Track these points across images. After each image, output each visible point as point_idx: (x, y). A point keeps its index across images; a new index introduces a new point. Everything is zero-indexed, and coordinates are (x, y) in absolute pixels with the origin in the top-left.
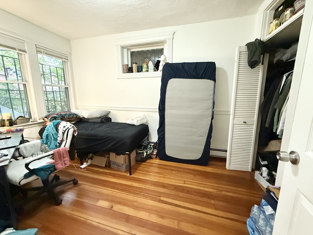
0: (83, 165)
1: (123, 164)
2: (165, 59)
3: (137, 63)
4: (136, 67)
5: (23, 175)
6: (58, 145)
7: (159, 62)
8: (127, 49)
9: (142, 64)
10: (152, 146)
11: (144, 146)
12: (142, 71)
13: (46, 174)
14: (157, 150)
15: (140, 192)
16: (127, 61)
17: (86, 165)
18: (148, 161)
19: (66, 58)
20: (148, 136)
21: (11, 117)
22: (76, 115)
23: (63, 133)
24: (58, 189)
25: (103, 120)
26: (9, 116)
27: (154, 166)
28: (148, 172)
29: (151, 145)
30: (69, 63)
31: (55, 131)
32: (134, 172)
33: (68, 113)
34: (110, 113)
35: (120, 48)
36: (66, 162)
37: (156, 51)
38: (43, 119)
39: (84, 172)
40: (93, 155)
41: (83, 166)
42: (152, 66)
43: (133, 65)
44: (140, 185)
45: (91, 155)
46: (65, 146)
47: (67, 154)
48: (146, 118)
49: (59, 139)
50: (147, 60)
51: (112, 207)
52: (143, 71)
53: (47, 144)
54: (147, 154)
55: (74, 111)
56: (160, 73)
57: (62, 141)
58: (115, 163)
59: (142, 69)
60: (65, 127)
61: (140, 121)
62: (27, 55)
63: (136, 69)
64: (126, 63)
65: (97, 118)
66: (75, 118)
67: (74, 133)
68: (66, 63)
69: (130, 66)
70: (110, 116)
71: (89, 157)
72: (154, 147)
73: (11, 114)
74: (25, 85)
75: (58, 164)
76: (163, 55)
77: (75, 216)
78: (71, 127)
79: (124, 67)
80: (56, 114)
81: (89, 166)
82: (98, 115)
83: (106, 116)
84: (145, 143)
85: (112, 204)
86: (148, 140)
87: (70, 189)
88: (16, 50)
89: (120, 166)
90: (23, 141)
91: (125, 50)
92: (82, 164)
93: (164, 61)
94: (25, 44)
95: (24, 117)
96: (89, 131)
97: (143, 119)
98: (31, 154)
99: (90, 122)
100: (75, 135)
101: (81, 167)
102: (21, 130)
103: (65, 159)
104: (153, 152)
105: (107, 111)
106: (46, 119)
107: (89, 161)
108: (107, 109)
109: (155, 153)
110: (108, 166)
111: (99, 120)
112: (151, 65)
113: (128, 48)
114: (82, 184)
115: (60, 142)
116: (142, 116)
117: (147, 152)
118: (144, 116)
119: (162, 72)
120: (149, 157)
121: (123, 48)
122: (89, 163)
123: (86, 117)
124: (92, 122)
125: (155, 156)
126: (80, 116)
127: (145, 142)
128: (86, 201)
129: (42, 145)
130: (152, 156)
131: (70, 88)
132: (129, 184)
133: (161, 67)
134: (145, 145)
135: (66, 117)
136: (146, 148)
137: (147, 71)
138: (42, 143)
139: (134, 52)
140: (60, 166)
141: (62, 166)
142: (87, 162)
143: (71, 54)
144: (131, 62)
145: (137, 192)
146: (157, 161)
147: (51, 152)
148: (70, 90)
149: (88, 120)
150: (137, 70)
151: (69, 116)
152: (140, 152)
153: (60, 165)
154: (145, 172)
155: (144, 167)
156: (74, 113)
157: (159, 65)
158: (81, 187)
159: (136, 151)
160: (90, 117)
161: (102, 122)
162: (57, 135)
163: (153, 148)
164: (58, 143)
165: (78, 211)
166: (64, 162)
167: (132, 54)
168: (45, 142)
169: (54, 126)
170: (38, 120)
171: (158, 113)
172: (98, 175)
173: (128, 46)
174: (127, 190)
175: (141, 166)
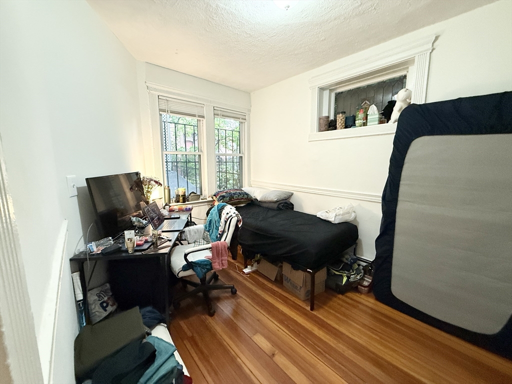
0: (247, 269)
1: (301, 287)
2: (409, 97)
3: (345, 113)
4: (344, 120)
5: (182, 267)
6: (219, 236)
7: (392, 104)
8: (330, 90)
9: (356, 113)
10: (361, 267)
11: (346, 263)
12: (353, 125)
13: (202, 271)
14: (371, 278)
15: (325, 352)
16: (328, 111)
17: (250, 270)
18: (350, 294)
19: (244, 117)
20: (354, 246)
21: (185, 192)
22: (247, 194)
23: (226, 222)
24: (214, 293)
25: (281, 206)
26: (184, 191)
27: (360, 310)
28: (347, 318)
29: (359, 265)
30: (246, 123)
31: (218, 217)
32: (321, 307)
33: (238, 191)
34: (292, 197)
35: (316, 91)
36: (223, 262)
37: (388, 83)
38: (212, 198)
39: (246, 280)
40: (261, 256)
41: (246, 271)
42: (376, 114)
43: (338, 116)
44: (328, 337)
45: (259, 256)
46: (225, 240)
47: (226, 251)
48: (354, 212)
49: (221, 229)
50: (366, 103)
51: (273, 355)
52: (357, 125)
53: (209, 231)
54: (348, 280)
55: (246, 189)
56: (392, 126)
57: (223, 232)
58: (289, 280)
59: (355, 121)
60: (228, 214)
61: (340, 217)
62: (205, 120)
63: (342, 122)
64: (325, 114)
65: (273, 202)
66: (245, 199)
67: (238, 223)
68: (243, 124)
69: (332, 118)
70: (292, 201)
71: (256, 259)
72: (366, 271)
73: (185, 189)
74: (200, 156)
75: (215, 262)
76: (403, 90)
77: (225, 343)
78: (235, 215)
79: (322, 121)
80: (225, 192)
81: (253, 272)
82: (274, 198)
83: (286, 200)
84: (347, 259)
85: (274, 349)
86: (355, 255)
87: (227, 298)
88: (195, 116)
89: (296, 287)
90: (189, 223)
91: (326, 93)
92: (246, 267)
93: (405, 100)
94: (205, 107)
95: (195, 193)
96: (259, 221)
97: (348, 213)
98: (194, 240)
99: (263, 207)
100: (240, 226)
101: (244, 270)
102: (190, 210)
103: (223, 258)
104: (362, 279)
105: (289, 192)
106: (214, 197)
107: (254, 265)
108: (289, 189)
109: (366, 284)
110: (279, 281)
111: (275, 206)
112: (374, 112)
113: (330, 88)
114: (241, 297)
115: (221, 233)
116: (346, 208)
117: (349, 278)
118: (351, 208)
119: (397, 123)
120: (353, 287)
121: (322, 89)
122: (254, 269)
123: (259, 199)
124: (266, 208)
125: (366, 289)
126: (251, 197)
127: (347, 256)
128: (241, 326)
129: (204, 232)
130: (359, 287)
131: (244, 158)
132: (308, 327)
133: (395, 115)
134: (346, 261)
135: (235, 197)
136: (348, 268)
137: (365, 124)
138: (205, 230)
139: (342, 92)
140: (217, 266)
141: (218, 267)
142: (252, 266)
143: (250, 110)
144: (335, 111)
145: (320, 350)
146: (370, 301)
147: (210, 245)
148: (244, 160)
149: (260, 203)
150: (344, 124)
151: (239, 196)
152: (335, 273)
153: (217, 264)
154: (341, 315)
155: (339, 304)
156: (245, 193)
157: (393, 110)
158: (239, 300)
159: (328, 270)
160: (263, 200)
161: (279, 209)
162: (219, 223)
163: (363, 271)
164: (219, 234)
165: (231, 338)
166: (222, 261)
167: (338, 96)
168: (207, 229)
169: (218, 211)
170: (207, 198)
171: (381, 204)
172: (263, 291)
173: (331, 86)
174: (301, 335)
175: (335, 299)
